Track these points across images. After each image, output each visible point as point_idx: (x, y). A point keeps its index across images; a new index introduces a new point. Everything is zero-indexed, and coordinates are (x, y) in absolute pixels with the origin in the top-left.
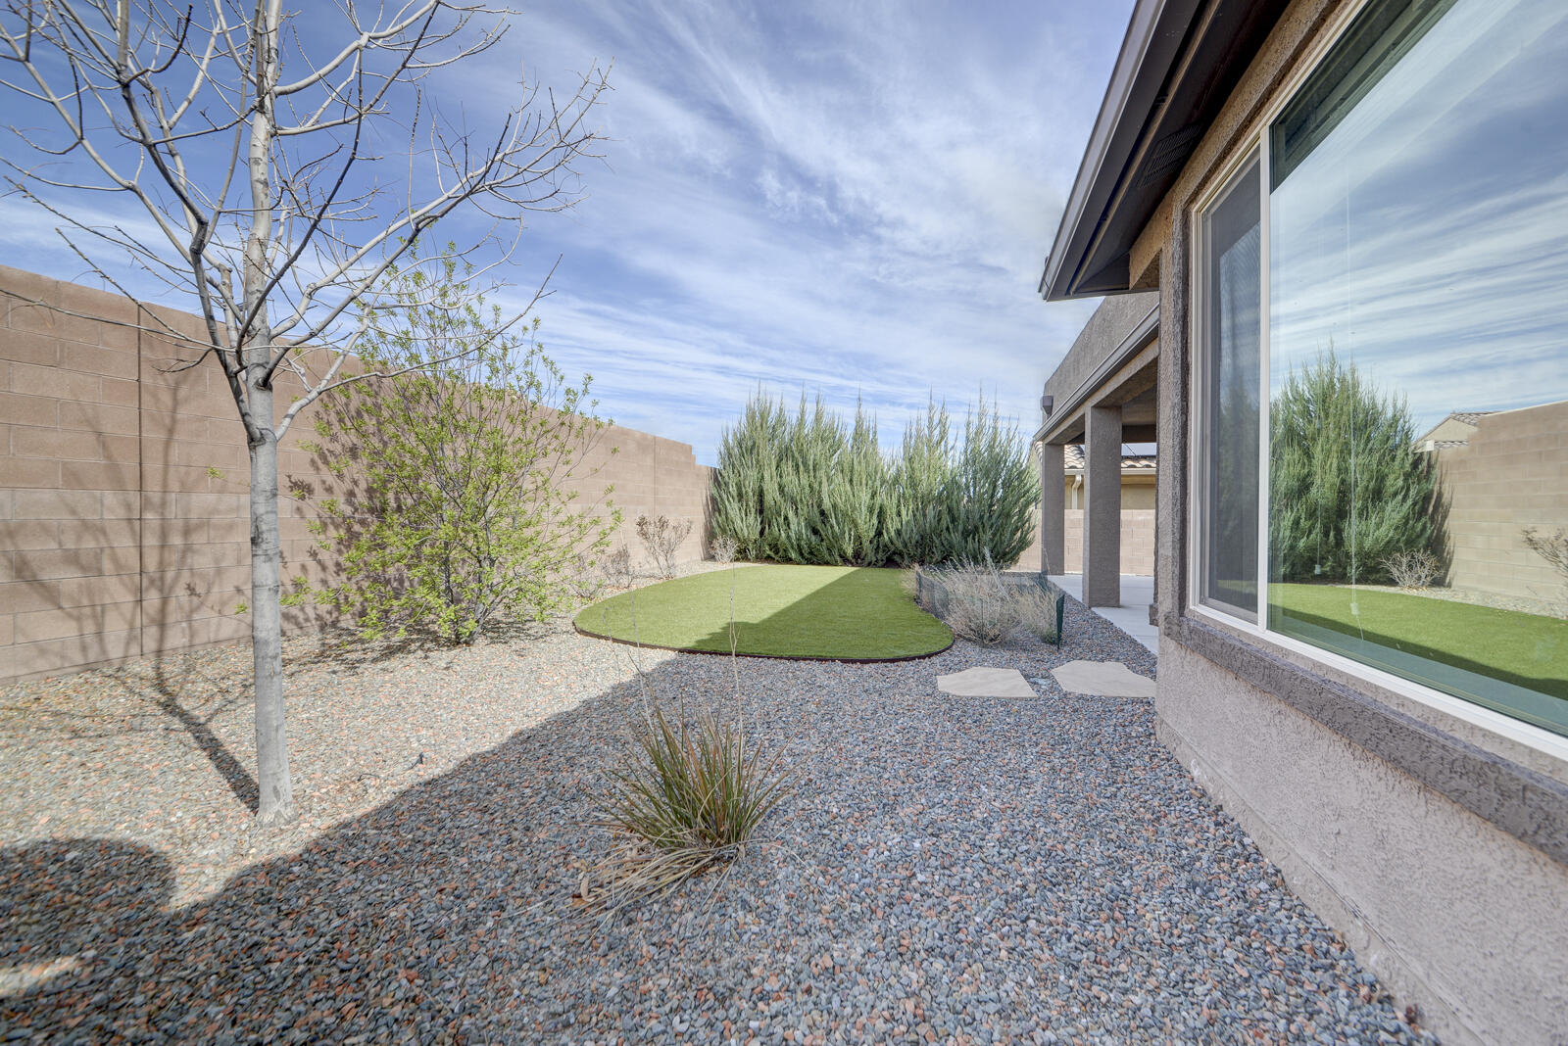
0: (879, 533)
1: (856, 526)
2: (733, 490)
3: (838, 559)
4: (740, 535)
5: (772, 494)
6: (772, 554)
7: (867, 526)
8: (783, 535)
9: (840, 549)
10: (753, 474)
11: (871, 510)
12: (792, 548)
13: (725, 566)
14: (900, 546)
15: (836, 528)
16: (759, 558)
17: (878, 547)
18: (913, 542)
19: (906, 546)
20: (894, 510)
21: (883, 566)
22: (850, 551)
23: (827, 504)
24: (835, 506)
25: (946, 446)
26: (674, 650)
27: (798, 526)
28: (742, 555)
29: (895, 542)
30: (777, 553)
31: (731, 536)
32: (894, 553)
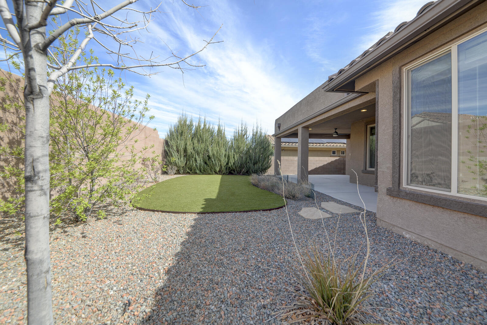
0: (227, 164)
1: (220, 161)
2: (175, 148)
3: (214, 172)
4: (178, 165)
5: (190, 150)
6: (189, 171)
7: (224, 161)
8: (194, 165)
9: (215, 169)
10: (183, 143)
11: (225, 156)
12: (198, 169)
13: (171, 177)
14: (234, 168)
15: (214, 162)
16: (184, 173)
17: (227, 168)
18: (238, 166)
19: (236, 167)
20: (233, 156)
21: (228, 174)
22: (218, 170)
23: (211, 154)
24: (213, 155)
25: (246, 137)
26: (195, 213)
27: (200, 160)
28: (178, 172)
29: (233, 166)
30: (191, 171)
31: (174, 165)
32: (232, 170)
